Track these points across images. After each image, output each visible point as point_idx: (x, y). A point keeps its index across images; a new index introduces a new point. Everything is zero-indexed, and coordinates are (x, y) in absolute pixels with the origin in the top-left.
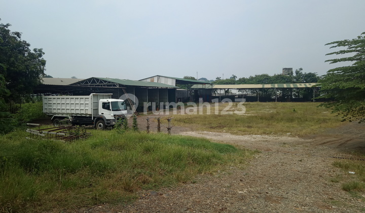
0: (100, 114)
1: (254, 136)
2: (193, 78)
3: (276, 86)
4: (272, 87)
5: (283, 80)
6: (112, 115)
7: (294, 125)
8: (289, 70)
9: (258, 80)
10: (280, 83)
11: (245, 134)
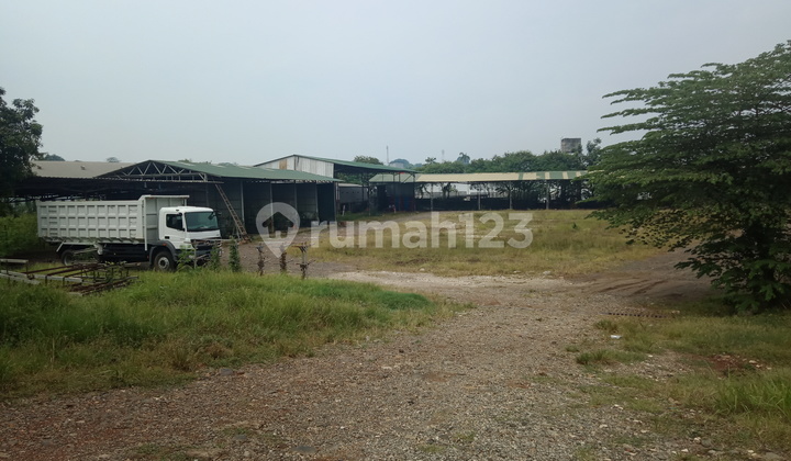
0: (162, 238)
1: (479, 278)
2: (375, 161)
3: (547, 175)
4: (539, 177)
5: (562, 164)
6: (188, 240)
7: (564, 256)
8: (573, 143)
9: (509, 164)
10: (556, 169)
11: (462, 275)
